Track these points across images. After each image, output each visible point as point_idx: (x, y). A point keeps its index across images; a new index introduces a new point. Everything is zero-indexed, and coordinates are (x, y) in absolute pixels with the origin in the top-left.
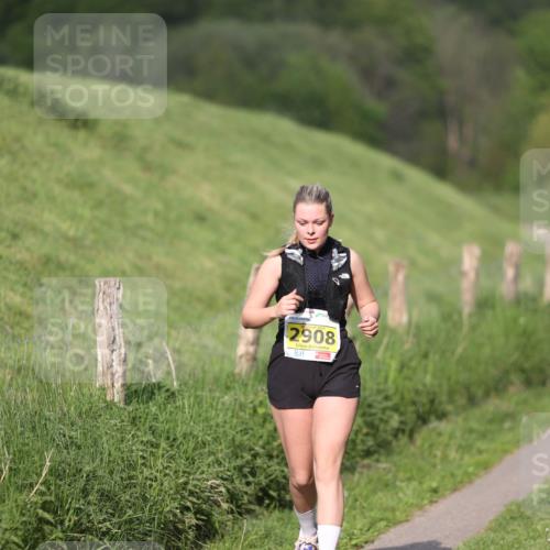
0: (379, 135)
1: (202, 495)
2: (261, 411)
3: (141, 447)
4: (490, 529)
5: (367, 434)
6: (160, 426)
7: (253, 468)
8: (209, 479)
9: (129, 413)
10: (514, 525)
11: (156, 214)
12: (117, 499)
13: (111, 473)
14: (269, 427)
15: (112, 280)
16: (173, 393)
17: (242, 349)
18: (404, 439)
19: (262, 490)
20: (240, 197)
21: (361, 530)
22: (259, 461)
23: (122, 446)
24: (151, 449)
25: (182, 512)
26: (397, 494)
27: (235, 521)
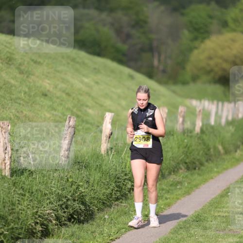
0: (123, 59)
1: (44, 217)
2: (70, 180)
3: (17, 196)
4: (171, 233)
5: (117, 191)
6: (26, 187)
7: (67, 205)
8: (47, 210)
9: (12, 181)
10: (181, 231)
11: (25, 93)
12: (6, 219)
13: (4, 207)
14: (74, 187)
15: (6, 122)
16: (32, 172)
17: (62, 153)
19: (70, 215)
20: (62, 85)
21: (114, 233)
22: (69, 203)
23: (9, 195)
24: (22, 197)
25: (35, 225)
26: (130, 217)
27: (58, 228)
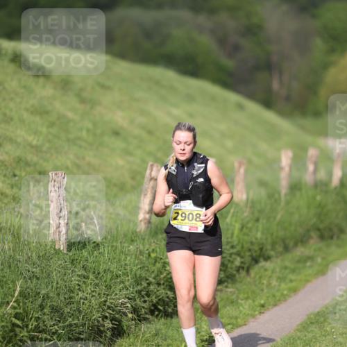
0: (229, 80)
1: (116, 309)
2: (153, 255)
3: (77, 278)
4: (298, 330)
6: (89, 265)
7: (148, 292)
8: (120, 298)
9: (70, 257)
10: (312, 328)
11: (88, 131)
12: (62, 311)
13: (58, 294)
14: (159, 265)
15: (60, 173)
16: (98, 244)
17: (141, 216)
18: (243, 273)
19: (154, 305)
20: (141, 120)
22: (152, 287)
23: (65, 278)
24: (84, 280)
25: (103, 320)
26: (239, 308)
27: (136, 325)
